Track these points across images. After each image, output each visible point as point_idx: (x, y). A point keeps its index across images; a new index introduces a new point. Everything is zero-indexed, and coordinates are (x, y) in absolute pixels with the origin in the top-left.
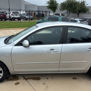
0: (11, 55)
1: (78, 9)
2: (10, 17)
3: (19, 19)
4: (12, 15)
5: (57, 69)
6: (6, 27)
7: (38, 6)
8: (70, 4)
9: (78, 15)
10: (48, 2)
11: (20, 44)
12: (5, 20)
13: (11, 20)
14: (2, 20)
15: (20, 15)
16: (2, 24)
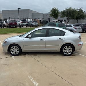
0: (23, 42)
1: (76, 16)
2: (20, 24)
3: (27, 26)
4: (21, 22)
5: (44, 49)
6: (17, 32)
7: (43, 14)
8: (69, 12)
9: (77, 21)
10: (51, 11)
11: (27, 37)
12: (16, 27)
13: (21, 27)
14: (13, 27)
15: (28, 22)
16: (14, 30)
